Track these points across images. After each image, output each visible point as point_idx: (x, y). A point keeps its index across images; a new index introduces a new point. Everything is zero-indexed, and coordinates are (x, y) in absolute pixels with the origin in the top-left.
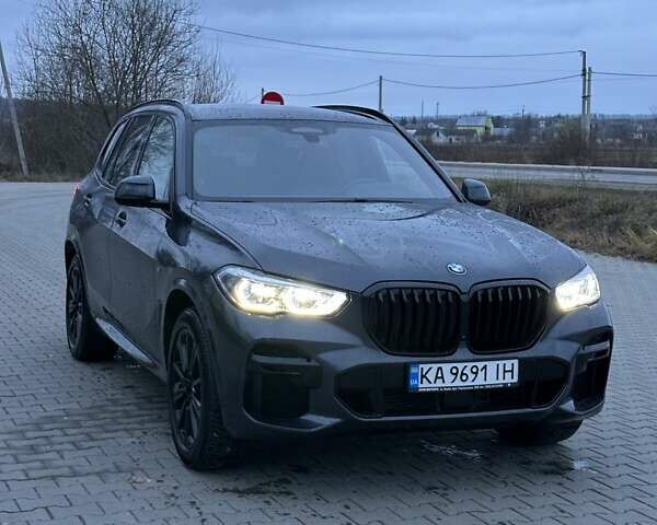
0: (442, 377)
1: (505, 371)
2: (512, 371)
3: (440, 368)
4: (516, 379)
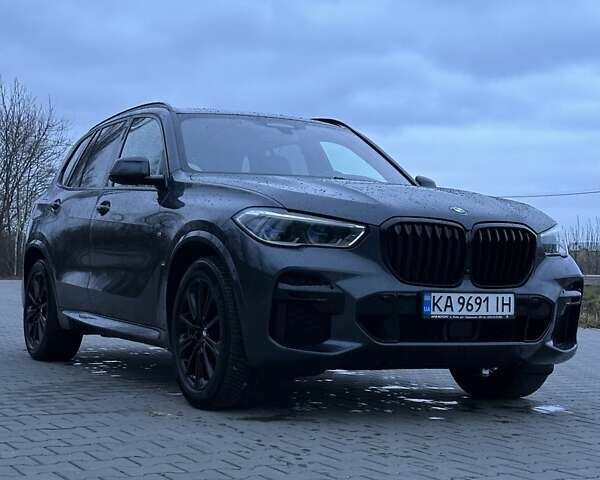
0: (451, 306)
1: (503, 304)
2: (509, 304)
3: (449, 297)
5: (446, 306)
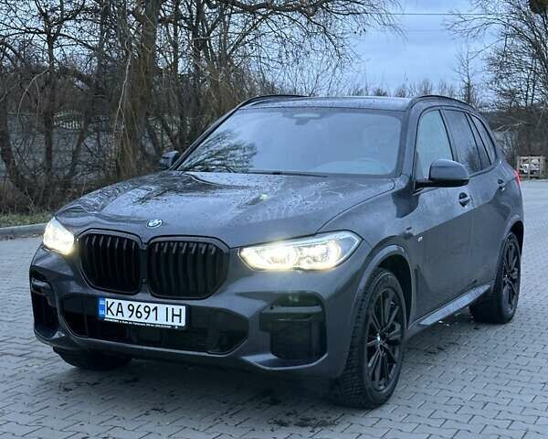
0: (122, 312)
1: (173, 315)
2: (180, 316)
3: (120, 304)
4: (183, 324)
5: (118, 311)
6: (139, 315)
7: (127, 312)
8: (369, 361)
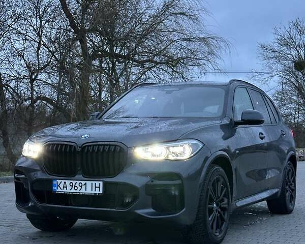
0: (66, 187)
1: (96, 187)
2: (99, 187)
3: (65, 182)
4: (101, 192)
6: (76, 188)
7: (69, 187)
8: (209, 217)
